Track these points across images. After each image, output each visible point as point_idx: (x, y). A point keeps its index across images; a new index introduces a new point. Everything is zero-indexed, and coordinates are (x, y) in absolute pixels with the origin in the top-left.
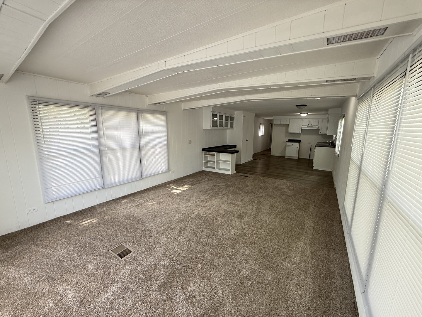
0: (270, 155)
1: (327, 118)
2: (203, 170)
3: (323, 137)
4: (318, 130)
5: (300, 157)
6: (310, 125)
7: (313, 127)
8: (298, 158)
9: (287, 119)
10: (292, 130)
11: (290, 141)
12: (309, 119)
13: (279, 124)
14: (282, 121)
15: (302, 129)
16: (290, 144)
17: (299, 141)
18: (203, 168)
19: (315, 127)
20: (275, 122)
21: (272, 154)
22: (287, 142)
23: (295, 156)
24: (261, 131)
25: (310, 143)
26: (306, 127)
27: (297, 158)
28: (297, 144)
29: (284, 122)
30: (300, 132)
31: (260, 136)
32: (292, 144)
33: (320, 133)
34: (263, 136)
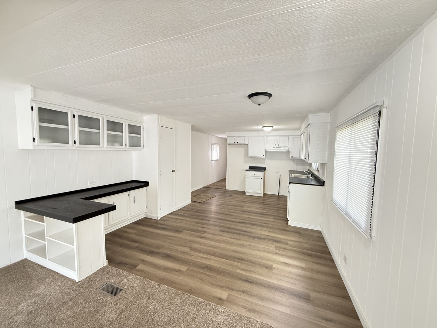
0: (225, 189)
1: (299, 136)
2: (25, 257)
3: (295, 163)
4: (288, 153)
5: (266, 192)
6: (277, 146)
7: (281, 148)
8: (264, 194)
9: (244, 136)
10: (252, 153)
11: (252, 169)
12: (275, 137)
13: (234, 143)
14: (238, 139)
15: (266, 152)
16: (252, 173)
17: (263, 169)
18: (25, 252)
19: (285, 149)
20: (230, 141)
21: (227, 188)
22: (246, 170)
23: (259, 192)
24: (215, 153)
25: (278, 172)
26: (272, 148)
27: (262, 196)
28: (260, 174)
29: (241, 141)
30: (263, 156)
31: (213, 161)
32: (254, 174)
33: (291, 158)
34: (218, 160)
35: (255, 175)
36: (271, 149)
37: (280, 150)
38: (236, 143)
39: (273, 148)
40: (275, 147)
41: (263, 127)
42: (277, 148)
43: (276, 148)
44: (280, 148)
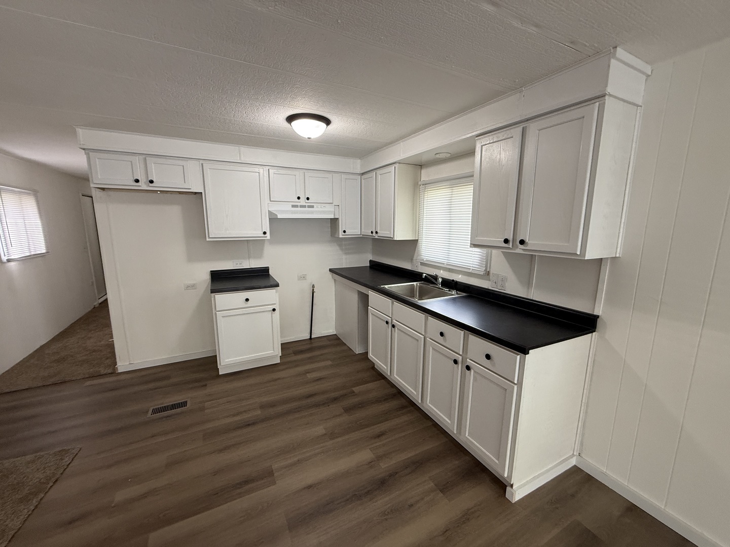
0: (114, 373)
1: (358, 175)
6: (303, 201)
7: (315, 209)
13: (135, 186)
14: (152, 166)
15: (272, 220)
16: (236, 298)
19: (325, 212)
21: (123, 365)
26: (290, 208)
28: (271, 296)
29: (169, 179)
30: (265, 233)
31: (12, 264)
32: (247, 300)
33: (341, 236)
34: (41, 255)
35: (249, 304)
36: (285, 212)
37: (312, 213)
38: (143, 185)
39: (293, 206)
40: (299, 204)
41: (291, 119)
42: (304, 206)
43: (302, 206)
44: (312, 207)
